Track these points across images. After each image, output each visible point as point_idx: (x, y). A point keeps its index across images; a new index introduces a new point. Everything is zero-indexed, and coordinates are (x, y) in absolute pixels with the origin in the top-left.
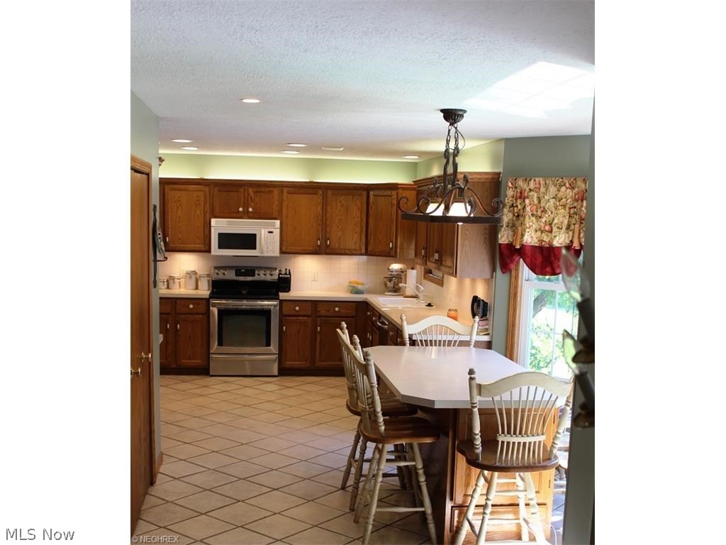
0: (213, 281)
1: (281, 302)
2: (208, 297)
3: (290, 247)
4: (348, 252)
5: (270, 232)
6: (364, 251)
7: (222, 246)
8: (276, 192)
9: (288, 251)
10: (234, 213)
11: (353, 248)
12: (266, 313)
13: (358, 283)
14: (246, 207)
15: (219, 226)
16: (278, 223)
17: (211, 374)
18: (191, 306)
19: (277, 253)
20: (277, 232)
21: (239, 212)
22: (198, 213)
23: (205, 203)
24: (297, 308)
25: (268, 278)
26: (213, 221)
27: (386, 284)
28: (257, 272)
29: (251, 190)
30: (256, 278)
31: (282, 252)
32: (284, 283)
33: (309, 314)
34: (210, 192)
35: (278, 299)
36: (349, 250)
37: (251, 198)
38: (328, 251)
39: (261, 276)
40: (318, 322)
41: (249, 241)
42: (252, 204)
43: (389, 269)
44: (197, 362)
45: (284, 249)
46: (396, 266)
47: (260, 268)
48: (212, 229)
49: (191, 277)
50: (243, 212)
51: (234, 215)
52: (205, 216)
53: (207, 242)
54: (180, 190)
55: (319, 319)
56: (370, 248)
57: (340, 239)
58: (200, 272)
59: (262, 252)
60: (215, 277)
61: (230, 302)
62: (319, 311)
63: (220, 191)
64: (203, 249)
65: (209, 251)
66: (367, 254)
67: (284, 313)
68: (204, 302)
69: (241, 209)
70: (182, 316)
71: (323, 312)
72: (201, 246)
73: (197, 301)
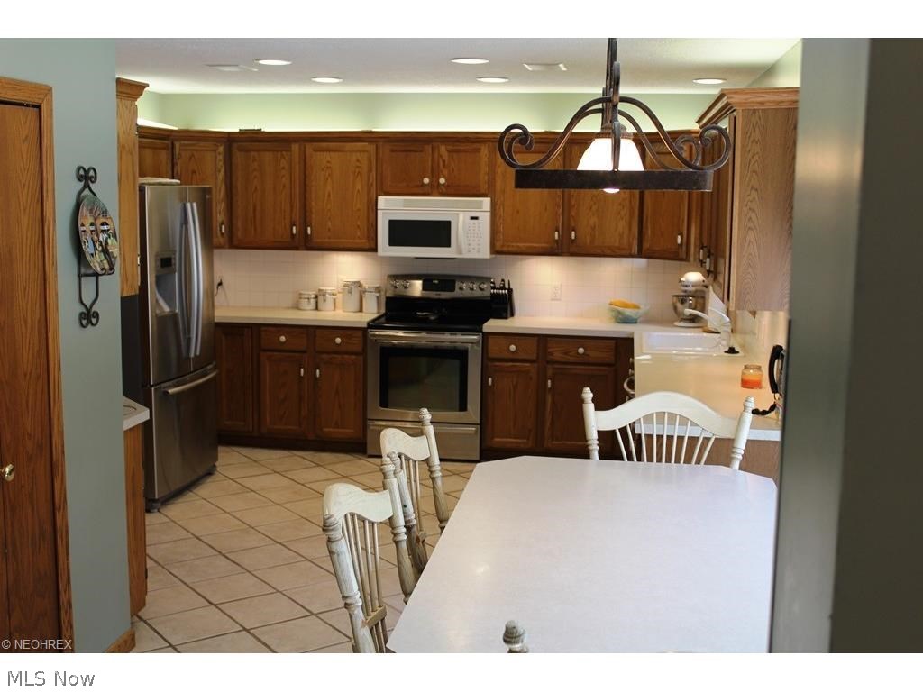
0: (388, 299)
1: (486, 336)
2: (365, 326)
3: (507, 245)
4: (608, 252)
5: (473, 218)
6: (635, 249)
7: (394, 241)
8: (484, 150)
9: (505, 249)
10: (417, 186)
11: (617, 244)
12: (460, 354)
13: (626, 306)
14: (435, 176)
15: (392, 208)
16: (486, 202)
17: (369, 452)
18: (338, 340)
19: (485, 253)
20: (485, 219)
21: (423, 185)
22: (359, 187)
23: (370, 171)
24: (513, 348)
25: (477, 293)
26: (382, 200)
27: (675, 308)
28: (458, 284)
29: (443, 148)
30: (457, 294)
31: (495, 251)
32: (502, 304)
33: (534, 357)
34: (377, 153)
35: (481, 331)
36: (610, 248)
37: (444, 161)
38: (572, 250)
39: (465, 290)
40: (550, 372)
41: (438, 233)
42: (445, 172)
43: (680, 281)
44: (348, 432)
45: (498, 247)
46: (694, 277)
47: (464, 278)
48: (379, 212)
49: (350, 292)
50: (431, 184)
51: (416, 190)
52: (369, 191)
53: (373, 235)
54: (329, 150)
55: (549, 366)
56: (646, 245)
57: (593, 229)
58: (366, 285)
59: (461, 254)
60: (390, 294)
62: (551, 354)
63: (392, 151)
64: (367, 246)
65: (375, 250)
66: (640, 254)
67: (490, 355)
68: (360, 334)
69: (426, 181)
70: (324, 356)
71: (558, 355)
72: (363, 242)
73: (349, 332)
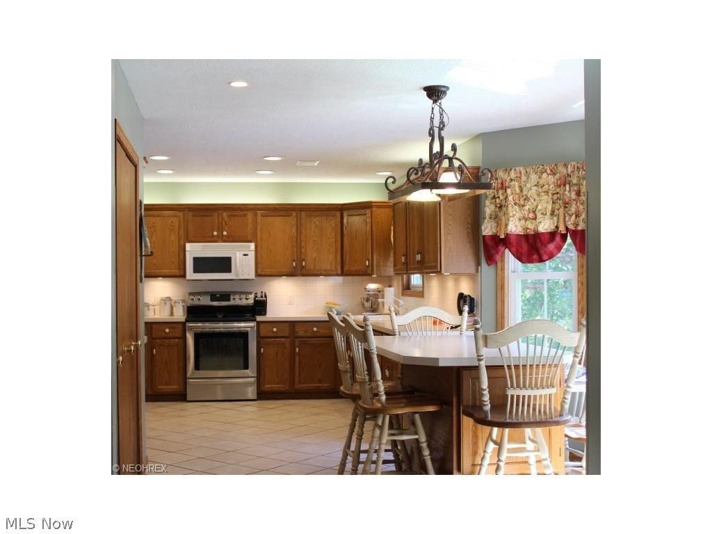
0: (188, 307)
1: (259, 323)
2: (184, 320)
3: (265, 271)
4: (324, 273)
5: (245, 255)
6: (339, 272)
7: (196, 270)
8: (250, 215)
9: (264, 273)
10: (209, 237)
11: (329, 268)
12: (244, 335)
13: (335, 304)
14: (220, 230)
15: (194, 250)
16: (252, 246)
17: (188, 399)
18: (167, 330)
19: (252, 275)
20: (252, 255)
21: (213, 236)
22: (173, 238)
23: (180, 228)
24: (275, 330)
25: (244, 302)
26: (188, 246)
27: (363, 305)
28: (232, 297)
29: (225, 214)
30: (232, 303)
31: (258, 275)
32: (260, 306)
33: (287, 335)
34: (184, 218)
35: (255, 320)
36: (325, 270)
37: (225, 222)
38: (303, 273)
39: (236, 301)
40: (297, 343)
41: (224, 264)
42: (226, 228)
43: (365, 289)
44: (174, 387)
45: (259, 272)
46: (372, 286)
47: (235, 293)
48: (187, 254)
49: (165, 303)
50: (218, 236)
51: (211, 239)
52: (179, 241)
53: (182, 266)
54: (154, 216)
55: (297, 340)
56: (346, 268)
57: (315, 259)
58: (174, 298)
59: (238, 276)
60: (190, 303)
61: (207, 324)
62: (297, 332)
63: (194, 216)
64: (178, 274)
65: (184, 276)
66: (343, 274)
67: (261, 335)
68: (180, 326)
69: (215, 233)
70: (158, 341)
71: (301, 333)
72: (175, 271)
73: (173, 325)
